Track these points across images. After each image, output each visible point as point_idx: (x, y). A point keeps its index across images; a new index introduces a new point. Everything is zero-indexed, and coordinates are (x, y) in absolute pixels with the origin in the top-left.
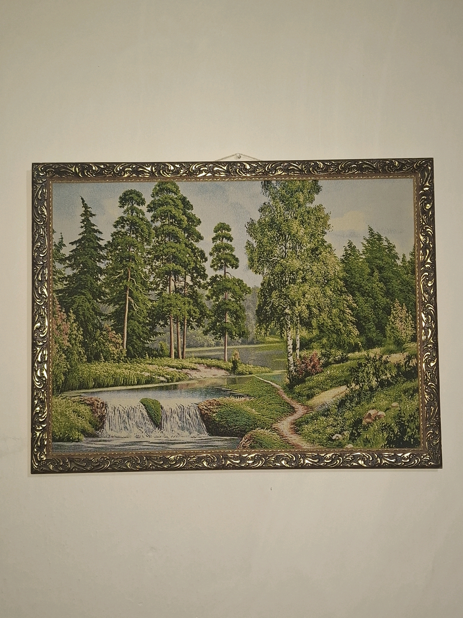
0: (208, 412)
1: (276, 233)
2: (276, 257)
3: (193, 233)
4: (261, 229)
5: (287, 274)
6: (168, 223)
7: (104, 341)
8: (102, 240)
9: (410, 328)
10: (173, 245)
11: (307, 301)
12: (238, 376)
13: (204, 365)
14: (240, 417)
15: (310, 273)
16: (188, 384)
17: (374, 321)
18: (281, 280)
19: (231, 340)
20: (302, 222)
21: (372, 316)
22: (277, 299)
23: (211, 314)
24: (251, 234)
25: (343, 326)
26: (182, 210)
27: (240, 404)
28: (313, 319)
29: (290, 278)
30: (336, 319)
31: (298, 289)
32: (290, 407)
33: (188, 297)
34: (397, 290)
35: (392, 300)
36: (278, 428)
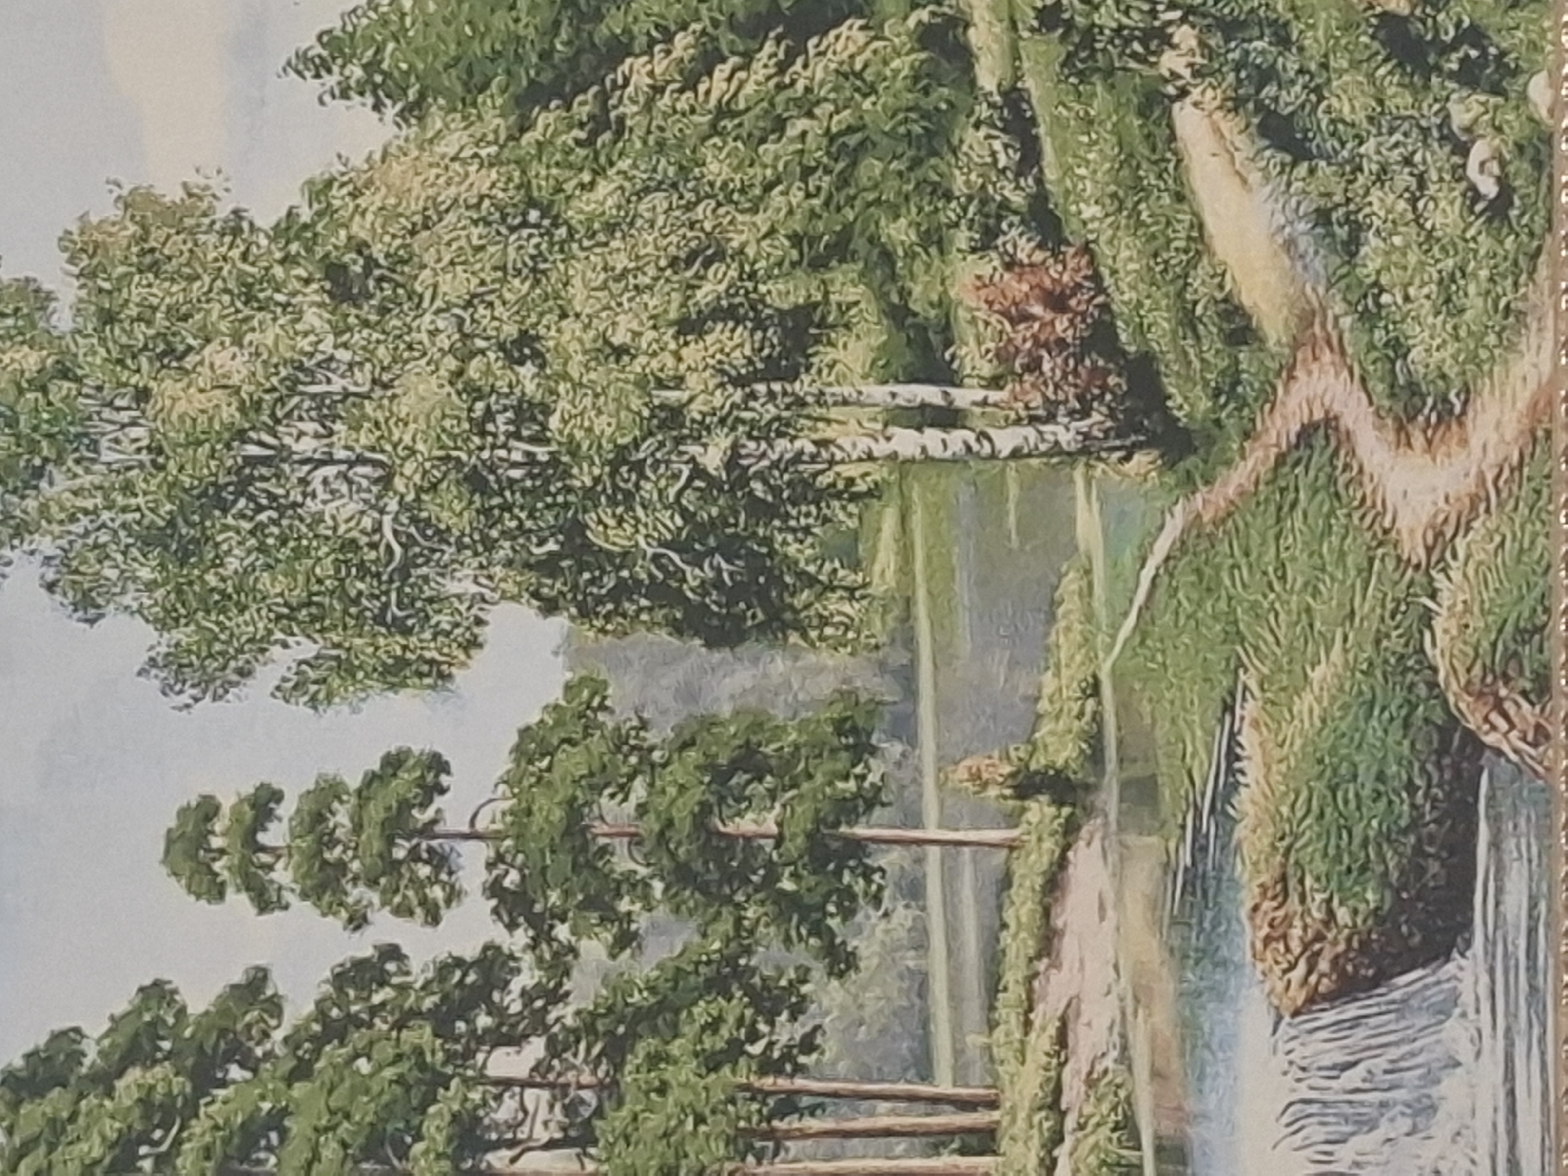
0: (1328, 953)
1: (230, 521)
2: (380, 523)
3: (223, 1032)
4: (208, 612)
5: (485, 455)
10: (297, 1152)
11: (651, 335)
12: (1111, 764)
13: (1036, 975)
14: (1357, 759)
15: (481, 310)
16: (1156, 1074)
18: (524, 492)
19: (883, 805)
20: (170, 355)
22: (638, 520)
23: (726, 925)
24: (238, 671)
25: (810, 115)
26: (81, 1096)
27: (1277, 753)
28: (762, 301)
29: (509, 435)
30: (768, 160)
31: (577, 385)
32: (1303, 452)
33: (618, 1067)
36: (1430, 525)
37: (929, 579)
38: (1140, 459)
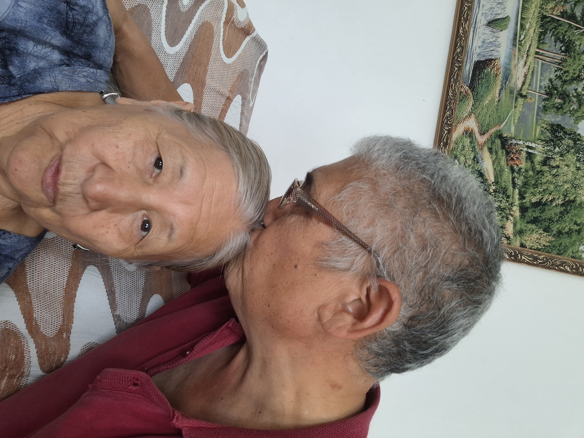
0: (492, 65)
9: (531, 245)
11: (563, 167)
12: (515, 96)
14: (484, 90)
17: (540, 216)
18: (580, 150)
19: (543, 99)
21: (544, 216)
22: (567, 143)
23: (564, 88)
25: (540, 191)
27: (494, 93)
28: (549, 168)
30: (546, 186)
31: (572, 162)
32: (485, 131)
33: (579, 74)
34: (561, 241)
35: (554, 235)
36: (471, 118)
37: (533, 126)
38: (505, 135)
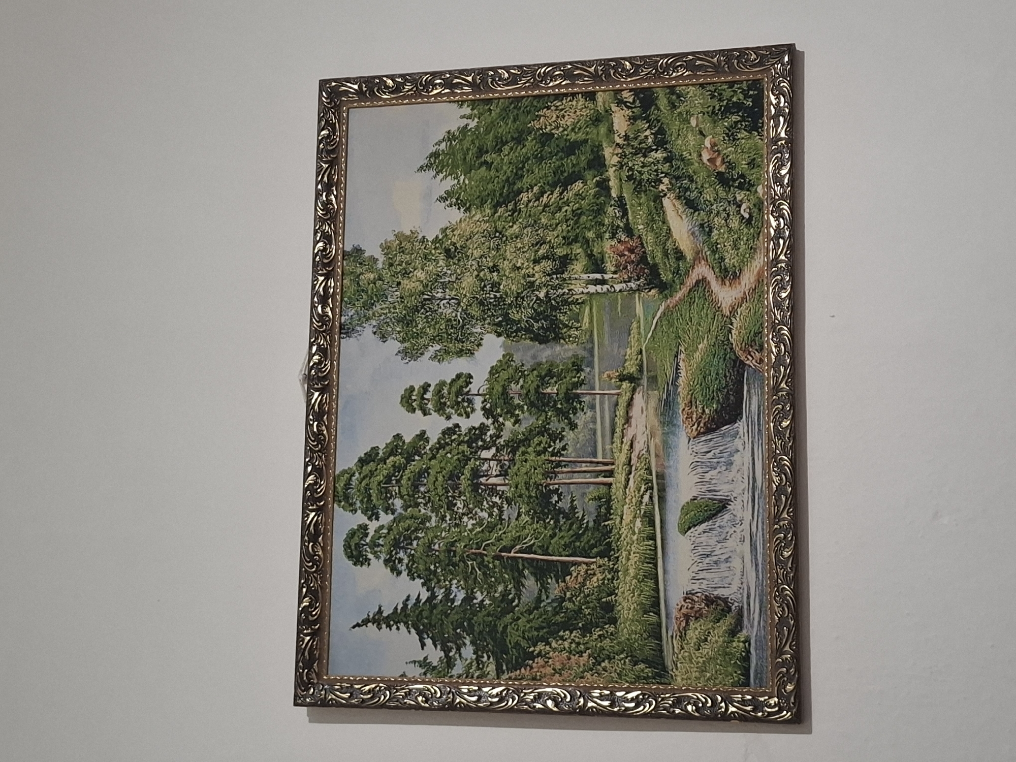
0: (703, 421)
1: (419, 315)
2: (457, 315)
3: (414, 447)
4: (413, 338)
5: (484, 296)
6: (397, 488)
7: (582, 595)
8: (419, 595)
9: (574, 103)
10: (432, 478)
11: (527, 264)
12: (645, 373)
13: (624, 429)
14: (712, 369)
15: (484, 259)
16: (657, 456)
17: (562, 159)
18: (494, 305)
19: (585, 384)
20: (406, 274)
21: (555, 162)
22: (522, 311)
23: (543, 418)
24: (421, 354)
25: (568, 206)
26: (379, 464)
27: (689, 368)
28: (555, 253)
29: (490, 291)
30: (557, 218)
31: (507, 277)
32: (696, 288)
33: (514, 455)
34: (516, 126)
35: (531, 133)
36: (731, 306)
37: (598, 325)
